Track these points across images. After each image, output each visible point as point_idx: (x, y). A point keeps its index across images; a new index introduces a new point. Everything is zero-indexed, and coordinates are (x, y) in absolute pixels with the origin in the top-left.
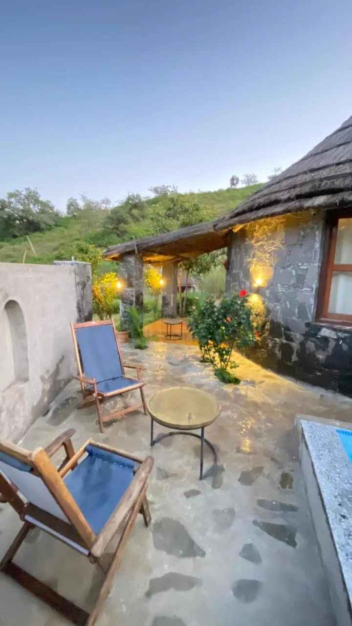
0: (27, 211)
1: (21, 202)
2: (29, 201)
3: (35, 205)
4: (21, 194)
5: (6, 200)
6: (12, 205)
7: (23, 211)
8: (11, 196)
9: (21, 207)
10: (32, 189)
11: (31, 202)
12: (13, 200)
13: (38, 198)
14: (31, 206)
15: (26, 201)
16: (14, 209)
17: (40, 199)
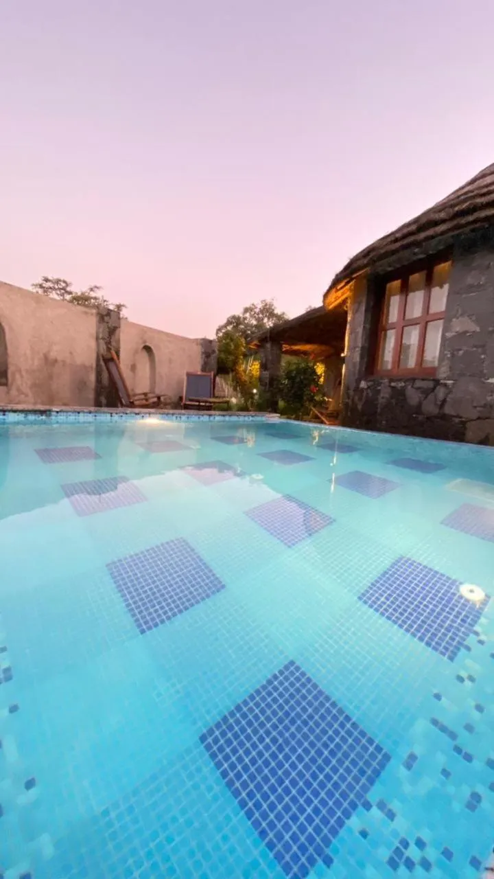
0: (260, 326)
1: (255, 317)
2: (263, 314)
3: (269, 319)
4: (256, 308)
5: (241, 315)
6: (246, 322)
7: (256, 326)
8: (246, 310)
9: (254, 322)
10: (268, 301)
11: (266, 316)
12: (247, 315)
13: (273, 310)
14: (266, 320)
15: (261, 316)
16: (247, 325)
17: (275, 312)
